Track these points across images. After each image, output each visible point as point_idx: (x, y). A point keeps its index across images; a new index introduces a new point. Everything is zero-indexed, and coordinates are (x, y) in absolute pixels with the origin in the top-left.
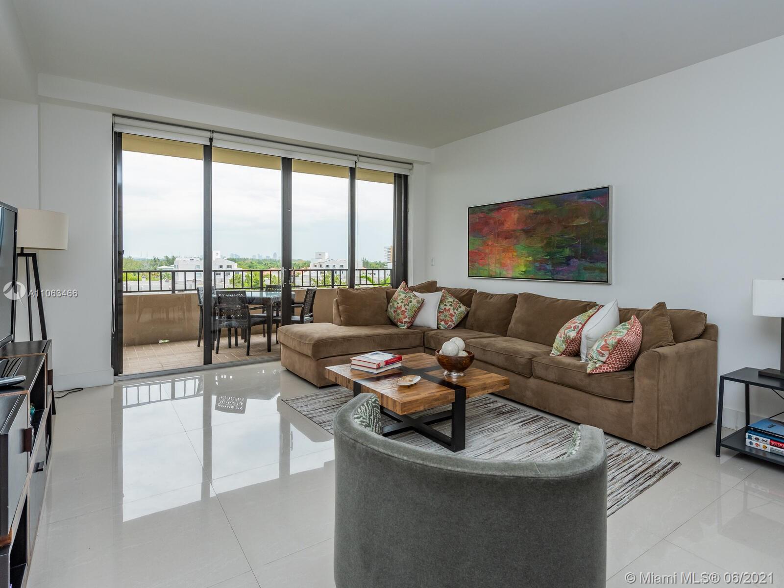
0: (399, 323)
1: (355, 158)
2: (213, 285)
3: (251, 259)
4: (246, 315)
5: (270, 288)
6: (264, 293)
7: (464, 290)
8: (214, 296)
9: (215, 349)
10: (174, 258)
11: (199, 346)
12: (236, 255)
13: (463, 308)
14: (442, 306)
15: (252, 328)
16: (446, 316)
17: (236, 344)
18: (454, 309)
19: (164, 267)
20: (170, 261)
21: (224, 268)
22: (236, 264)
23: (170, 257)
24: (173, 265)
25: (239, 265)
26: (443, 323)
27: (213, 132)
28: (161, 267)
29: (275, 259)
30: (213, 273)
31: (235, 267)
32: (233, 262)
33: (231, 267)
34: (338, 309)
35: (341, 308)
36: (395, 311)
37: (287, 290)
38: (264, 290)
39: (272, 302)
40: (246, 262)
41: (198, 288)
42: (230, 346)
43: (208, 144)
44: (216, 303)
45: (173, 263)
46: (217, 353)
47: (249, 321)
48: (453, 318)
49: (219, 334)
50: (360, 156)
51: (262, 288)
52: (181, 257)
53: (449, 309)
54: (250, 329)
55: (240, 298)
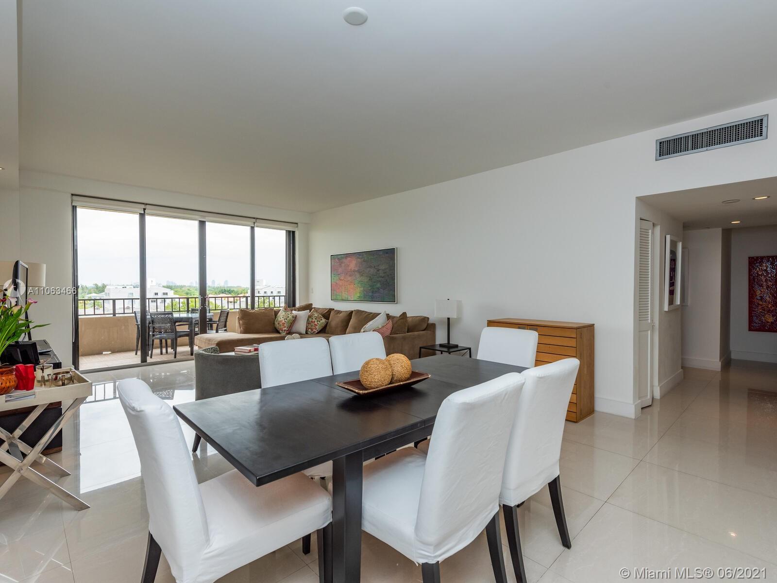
0: (281, 331)
1: (254, 220)
2: (147, 309)
3: (188, 286)
4: (173, 330)
5: (194, 311)
6: (190, 314)
7: (326, 309)
8: (148, 317)
9: (150, 355)
10: (104, 286)
11: (136, 354)
12: (172, 282)
13: (324, 320)
14: (310, 320)
15: (178, 339)
16: (312, 326)
17: (167, 352)
18: (317, 321)
19: (94, 295)
20: (101, 289)
21: (160, 296)
22: (173, 291)
23: (100, 285)
24: (104, 293)
25: (176, 292)
26: (310, 330)
27: (146, 204)
28: (89, 295)
29: (213, 286)
30: (147, 300)
31: (171, 294)
32: (169, 290)
33: (167, 294)
34: (239, 323)
35: (241, 322)
36: (278, 324)
37: (203, 311)
38: (190, 312)
39: (194, 321)
40: (183, 289)
41: (135, 312)
42: (161, 353)
43: (143, 213)
44: (149, 323)
45: (103, 291)
46: (151, 357)
47: (176, 334)
48: (317, 327)
49: (153, 347)
50: (257, 218)
51: (188, 311)
52: (113, 285)
53: (314, 322)
54: (176, 340)
55: (169, 318)
